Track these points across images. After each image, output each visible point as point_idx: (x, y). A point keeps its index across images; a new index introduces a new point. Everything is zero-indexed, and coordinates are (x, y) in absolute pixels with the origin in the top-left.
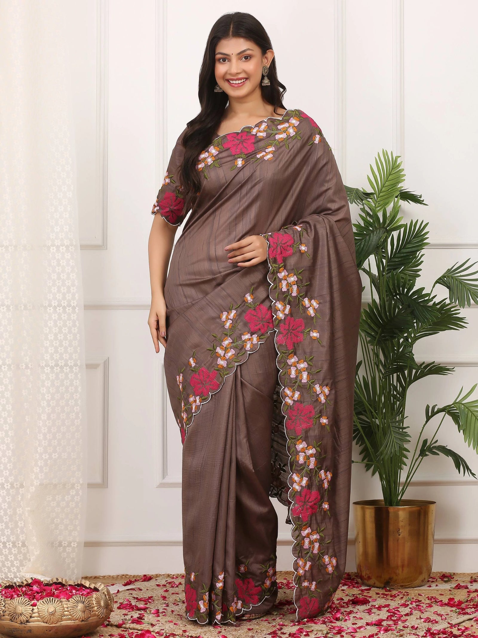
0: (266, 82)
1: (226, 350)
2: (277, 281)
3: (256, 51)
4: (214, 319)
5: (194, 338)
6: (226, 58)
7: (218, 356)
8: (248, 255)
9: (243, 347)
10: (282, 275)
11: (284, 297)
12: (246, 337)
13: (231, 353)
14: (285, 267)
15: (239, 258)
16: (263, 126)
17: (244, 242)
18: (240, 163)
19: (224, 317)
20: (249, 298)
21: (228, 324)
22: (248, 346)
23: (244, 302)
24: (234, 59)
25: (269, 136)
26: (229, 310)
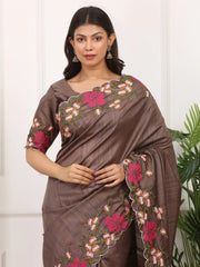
0: (110, 56)
1: (92, 245)
2: (137, 198)
3: (104, 34)
4: (83, 224)
5: (70, 238)
6: (83, 38)
7: (87, 250)
8: (111, 178)
9: (105, 243)
10: (139, 193)
11: (143, 208)
12: (107, 236)
13: (96, 248)
14: (140, 187)
15: (105, 180)
16: (108, 86)
17: (107, 168)
18: (98, 112)
19: (90, 222)
20: (107, 208)
21: (93, 227)
22: (108, 242)
23: (104, 211)
24: (89, 39)
25: (113, 93)
26: (93, 218)
